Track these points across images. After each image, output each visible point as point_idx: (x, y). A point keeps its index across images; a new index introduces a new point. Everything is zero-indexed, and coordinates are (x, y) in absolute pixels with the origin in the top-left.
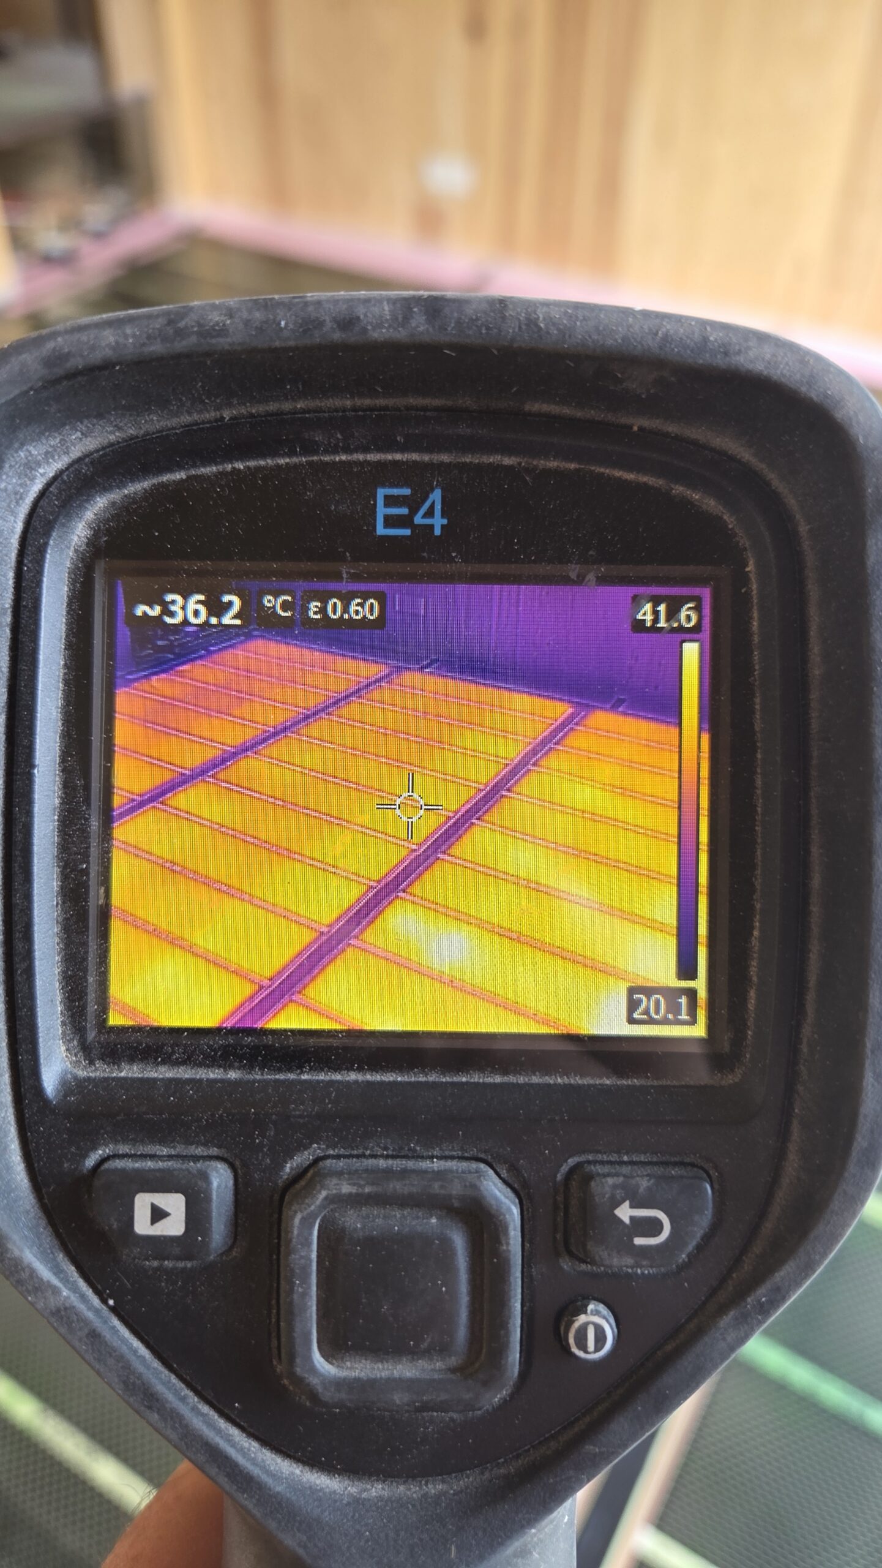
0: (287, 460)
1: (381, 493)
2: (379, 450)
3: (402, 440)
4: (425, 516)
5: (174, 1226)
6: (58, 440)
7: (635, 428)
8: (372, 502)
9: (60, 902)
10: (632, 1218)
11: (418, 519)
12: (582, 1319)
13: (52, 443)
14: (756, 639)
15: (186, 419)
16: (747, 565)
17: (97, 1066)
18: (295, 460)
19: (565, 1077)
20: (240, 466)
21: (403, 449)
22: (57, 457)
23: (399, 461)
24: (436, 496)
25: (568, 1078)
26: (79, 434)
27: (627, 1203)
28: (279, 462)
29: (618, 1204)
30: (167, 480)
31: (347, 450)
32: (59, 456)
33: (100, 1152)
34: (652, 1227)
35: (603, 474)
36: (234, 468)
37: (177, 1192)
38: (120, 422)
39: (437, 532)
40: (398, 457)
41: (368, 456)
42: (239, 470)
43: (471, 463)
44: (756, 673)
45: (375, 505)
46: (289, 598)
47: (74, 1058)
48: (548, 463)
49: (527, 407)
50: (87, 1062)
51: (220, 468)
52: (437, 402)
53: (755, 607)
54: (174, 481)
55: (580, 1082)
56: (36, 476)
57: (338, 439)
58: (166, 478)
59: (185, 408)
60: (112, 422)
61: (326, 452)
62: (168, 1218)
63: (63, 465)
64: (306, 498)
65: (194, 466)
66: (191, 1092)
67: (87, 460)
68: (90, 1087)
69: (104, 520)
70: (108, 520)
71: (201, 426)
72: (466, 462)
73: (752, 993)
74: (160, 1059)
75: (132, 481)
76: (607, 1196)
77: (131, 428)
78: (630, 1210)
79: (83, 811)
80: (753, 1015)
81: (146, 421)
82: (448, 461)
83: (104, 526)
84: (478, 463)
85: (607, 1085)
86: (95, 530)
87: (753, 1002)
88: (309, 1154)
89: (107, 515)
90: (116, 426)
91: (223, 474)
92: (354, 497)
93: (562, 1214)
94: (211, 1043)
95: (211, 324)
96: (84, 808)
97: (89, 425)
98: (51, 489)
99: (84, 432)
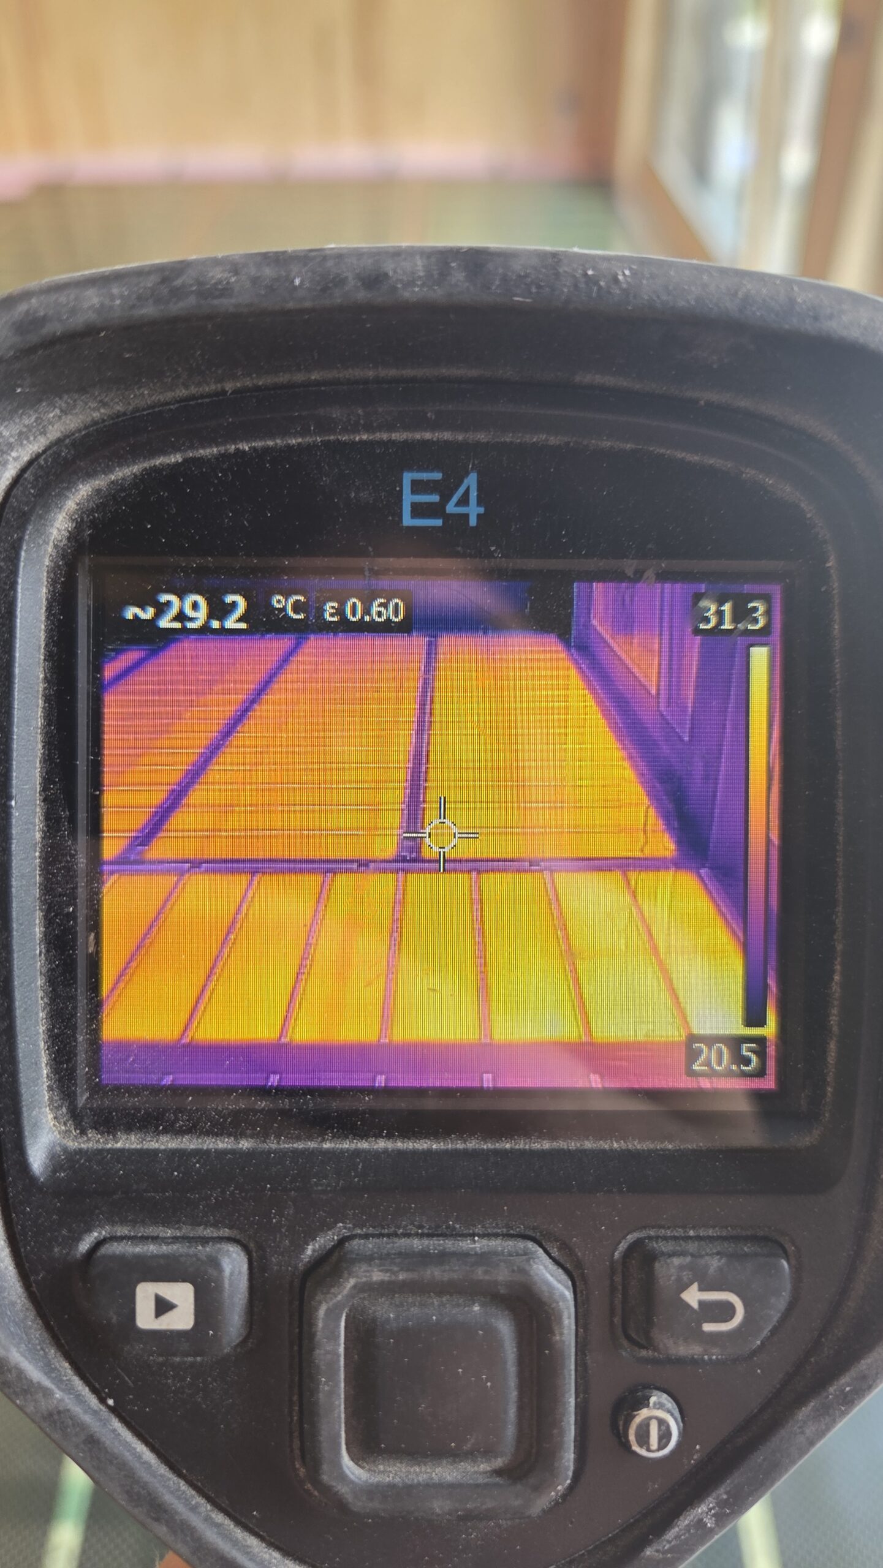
0: (300, 440)
1: (408, 477)
2: (406, 428)
3: (433, 417)
4: (458, 504)
5: (182, 1319)
6: (33, 419)
7: (702, 403)
8: (398, 489)
9: (43, 950)
10: (701, 1303)
11: (451, 508)
12: (644, 1413)
13: (27, 422)
14: (837, 645)
15: (182, 392)
16: (827, 561)
17: (90, 1135)
18: (309, 440)
19: (622, 1142)
20: (245, 447)
21: (434, 426)
22: (32, 438)
23: (428, 440)
24: (471, 481)
25: (625, 1142)
26: (57, 411)
27: (695, 1286)
28: (289, 442)
29: (685, 1287)
30: (160, 464)
31: (368, 428)
32: (35, 437)
33: (96, 1234)
34: (724, 1311)
35: (663, 455)
36: (238, 449)
37: (184, 1281)
38: (106, 397)
39: (473, 522)
40: (428, 436)
41: (393, 435)
42: (244, 451)
43: (511, 443)
44: (837, 684)
45: (401, 491)
46: (302, 598)
47: (63, 1128)
48: (599, 443)
49: (578, 378)
50: (78, 1131)
51: (222, 449)
52: (474, 373)
53: (836, 608)
54: (168, 464)
55: (639, 1147)
56: (8, 460)
57: (359, 415)
58: (158, 461)
59: (181, 380)
60: (96, 397)
61: (345, 430)
62: (175, 1311)
63: (39, 448)
64: (322, 483)
65: (192, 447)
66: (198, 1165)
67: (67, 441)
68: (82, 1161)
69: (87, 511)
70: (92, 511)
71: (200, 401)
72: (505, 442)
73: (832, 1046)
74: (161, 1128)
75: (120, 465)
76: (673, 1278)
77: (117, 403)
78: (699, 1293)
79: (68, 846)
80: (833, 1070)
81: (135, 396)
82: (485, 440)
83: (88, 517)
84: (520, 443)
85: (669, 1150)
86: (77, 522)
87: (833, 1054)
88: (333, 1235)
89: (91, 504)
90: (101, 401)
91: (224, 456)
92: (377, 483)
93: (620, 1296)
94: (220, 1108)
95: (213, 281)
96: (70, 843)
97: (69, 400)
98: (26, 476)
99: (64, 408)
